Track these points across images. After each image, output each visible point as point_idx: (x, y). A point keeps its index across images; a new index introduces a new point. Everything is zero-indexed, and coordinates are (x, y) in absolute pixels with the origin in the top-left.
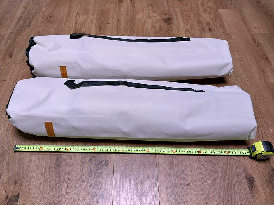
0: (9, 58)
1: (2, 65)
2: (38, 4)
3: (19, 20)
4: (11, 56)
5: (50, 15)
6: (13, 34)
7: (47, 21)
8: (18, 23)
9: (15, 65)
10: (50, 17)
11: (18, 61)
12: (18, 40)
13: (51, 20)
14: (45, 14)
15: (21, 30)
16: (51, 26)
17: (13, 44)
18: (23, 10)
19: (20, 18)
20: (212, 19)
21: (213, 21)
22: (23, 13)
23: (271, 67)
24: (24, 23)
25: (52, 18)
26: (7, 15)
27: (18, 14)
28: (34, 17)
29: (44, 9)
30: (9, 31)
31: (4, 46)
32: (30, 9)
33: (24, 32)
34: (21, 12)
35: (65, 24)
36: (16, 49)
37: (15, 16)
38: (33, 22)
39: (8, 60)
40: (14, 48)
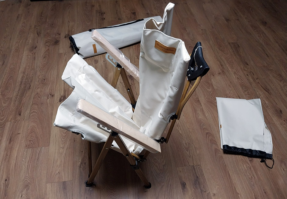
0: (19, 116)
1: (15, 122)
2: (33, 69)
3: (21, 84)
4: (20, 115)
5: (44, 78)
6: (18, 96)
7: (42, 83)
8: (20, 86)
9: (24, 121)
10: (44, 80)
11: (26, 118)
12: (23, 101)
13: (45, 82)
14: (40, 77)
15: (24, 93)
16: (46, 87)
17: (20, 105)
18: (22, 75)
19: (21, 82)
22: (23, 77)
23: (201, 107)
24: (25, 87)
25: (45, 81)
26: (10, 80)
27: (19, 79)
28: (31, 81)
29: (38, 73)
30: (15, 94)
31: (13, 107)
32: (27, 74)
33: (27, 94)
34: (21, 77)
35: (56, 85)
36: (23, 108)
37: (17, 81)
38: (32, 85)
39: (19, 118)
40: (21, 108)
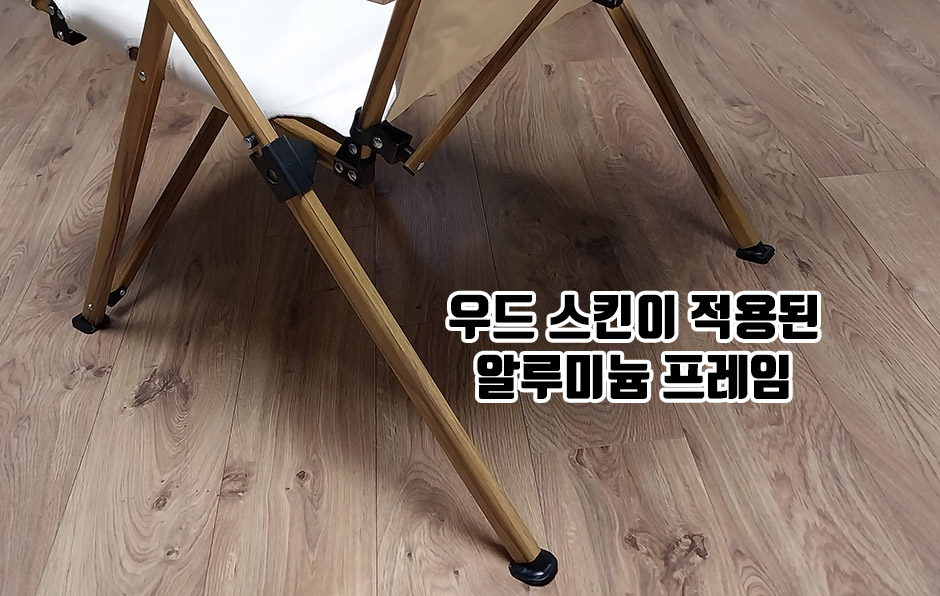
2: (22, 242)
14: (50, 278)
20: (803, 221)
21: (810, 229)
